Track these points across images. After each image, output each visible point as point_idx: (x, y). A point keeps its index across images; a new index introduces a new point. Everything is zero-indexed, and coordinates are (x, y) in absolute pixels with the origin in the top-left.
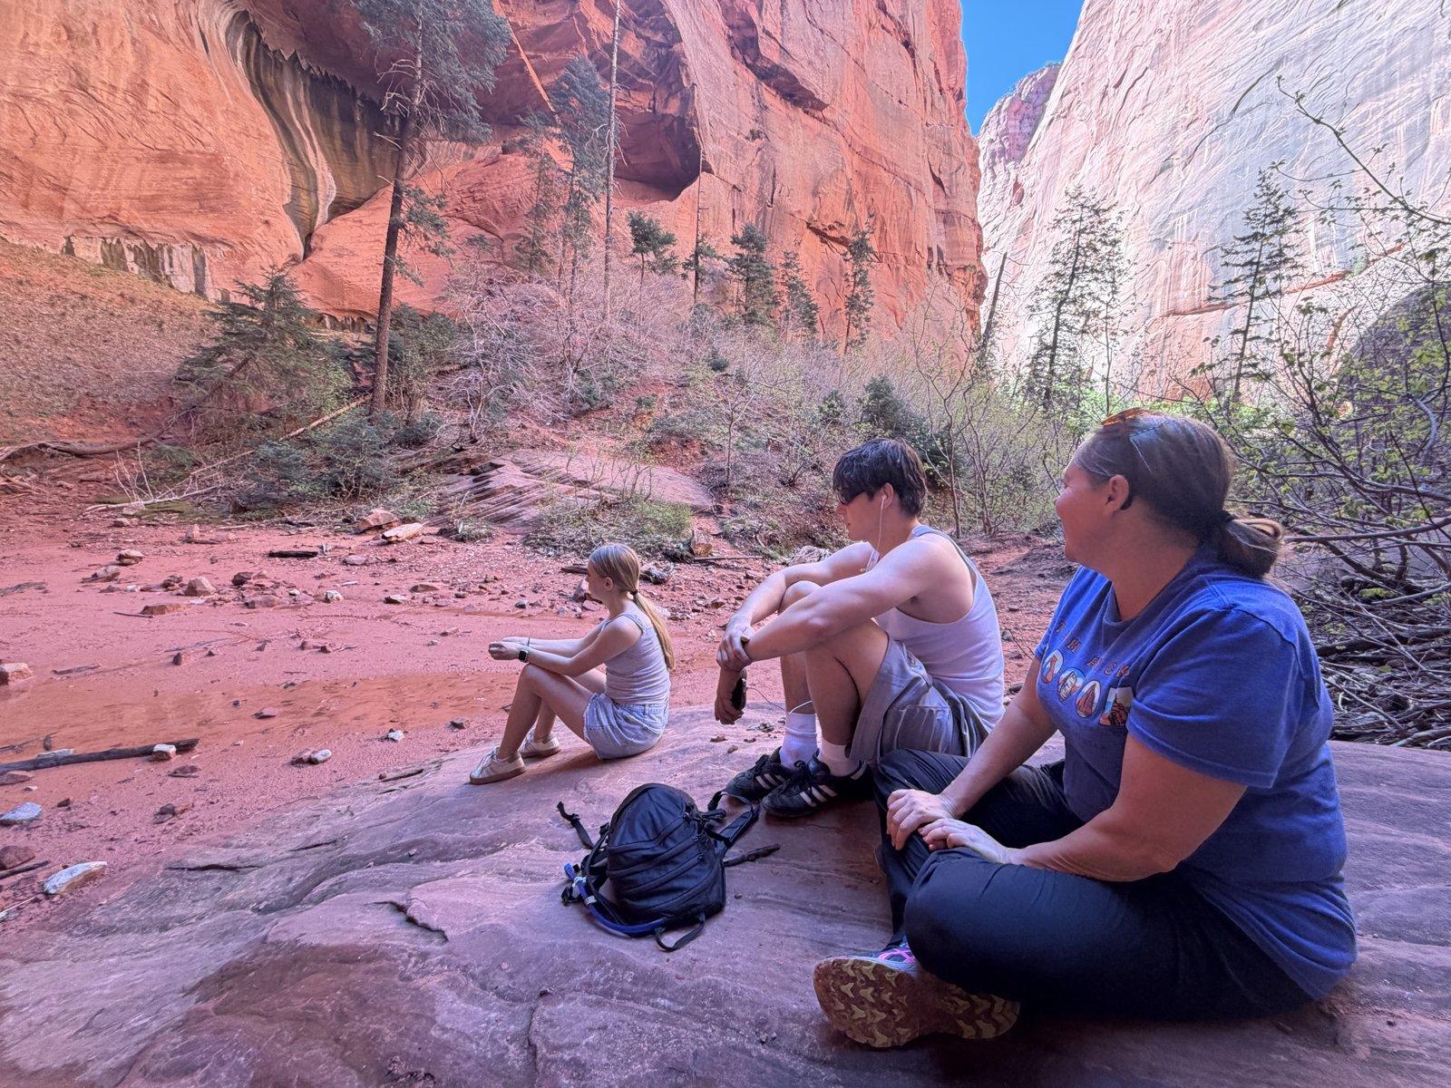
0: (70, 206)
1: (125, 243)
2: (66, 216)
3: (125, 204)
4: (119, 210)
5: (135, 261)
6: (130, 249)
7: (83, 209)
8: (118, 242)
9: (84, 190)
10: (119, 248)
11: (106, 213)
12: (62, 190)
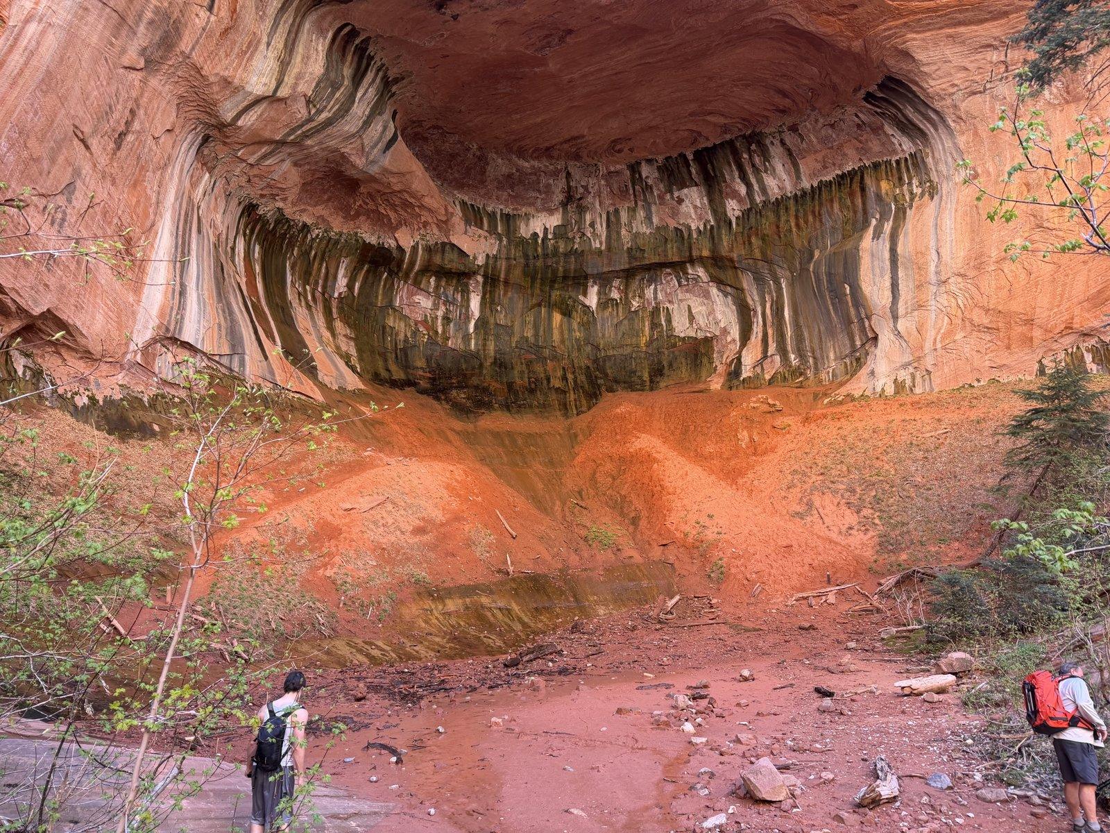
0: (1037, 333)
1: (1083, 346)
2: (1036, 342)
3: (1077, 311)
4: (1072, 319)
5: (1093, 361)
6: (1088, 351)
7: (1046, 331)
8: (1078, 348)
9: (1046, 314)
10: (1079, 354)
11: (1062, 327)
12: (1029, 322)
